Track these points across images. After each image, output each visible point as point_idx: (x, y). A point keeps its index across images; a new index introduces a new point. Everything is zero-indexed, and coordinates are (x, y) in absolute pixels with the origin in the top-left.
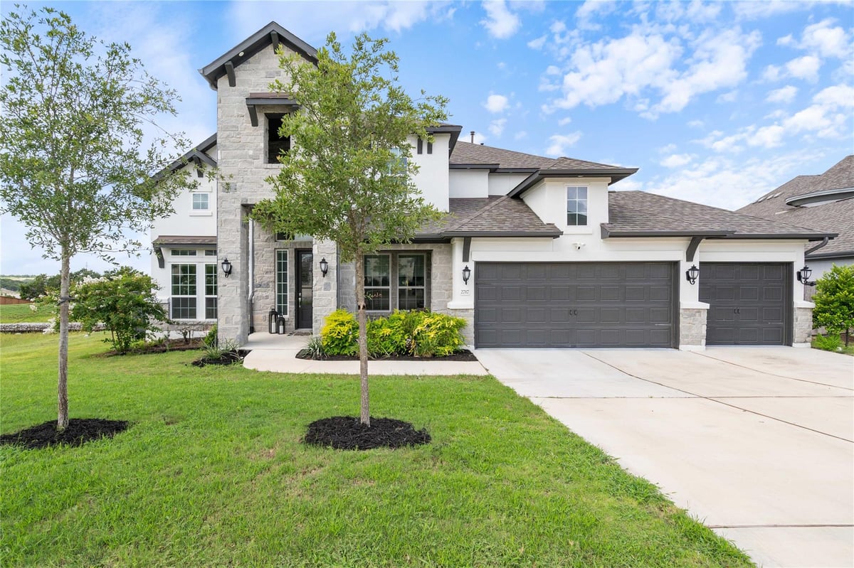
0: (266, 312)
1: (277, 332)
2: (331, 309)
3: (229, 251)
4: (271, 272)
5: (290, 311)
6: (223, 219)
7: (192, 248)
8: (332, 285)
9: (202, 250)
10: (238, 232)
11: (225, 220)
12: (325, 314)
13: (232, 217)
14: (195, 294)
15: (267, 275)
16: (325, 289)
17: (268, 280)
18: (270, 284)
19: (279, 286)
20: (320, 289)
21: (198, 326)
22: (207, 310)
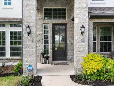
0: (39, 53)
1: (45, 63)
2: (85, 53)
3: (29, 22)
4: (41, 34)
5: (50, 53)
6: (26, 4)
7: (3, 23)
8: (86, 40)
9: (8, 24)
10: (34, 11)
11: (27, 4)
12: (82, 55)
13: (31, 3)
14: (5, 45)
15: (39, 36)
16: (82, 42)
17: (40, 38)
18: (41, 40)
19: (45, 41)
20: (79, 42)
21: (6, 60)
22: (11, 52)
